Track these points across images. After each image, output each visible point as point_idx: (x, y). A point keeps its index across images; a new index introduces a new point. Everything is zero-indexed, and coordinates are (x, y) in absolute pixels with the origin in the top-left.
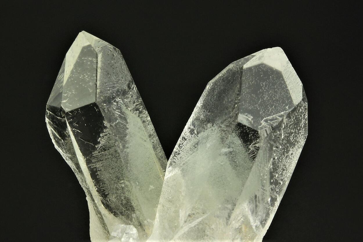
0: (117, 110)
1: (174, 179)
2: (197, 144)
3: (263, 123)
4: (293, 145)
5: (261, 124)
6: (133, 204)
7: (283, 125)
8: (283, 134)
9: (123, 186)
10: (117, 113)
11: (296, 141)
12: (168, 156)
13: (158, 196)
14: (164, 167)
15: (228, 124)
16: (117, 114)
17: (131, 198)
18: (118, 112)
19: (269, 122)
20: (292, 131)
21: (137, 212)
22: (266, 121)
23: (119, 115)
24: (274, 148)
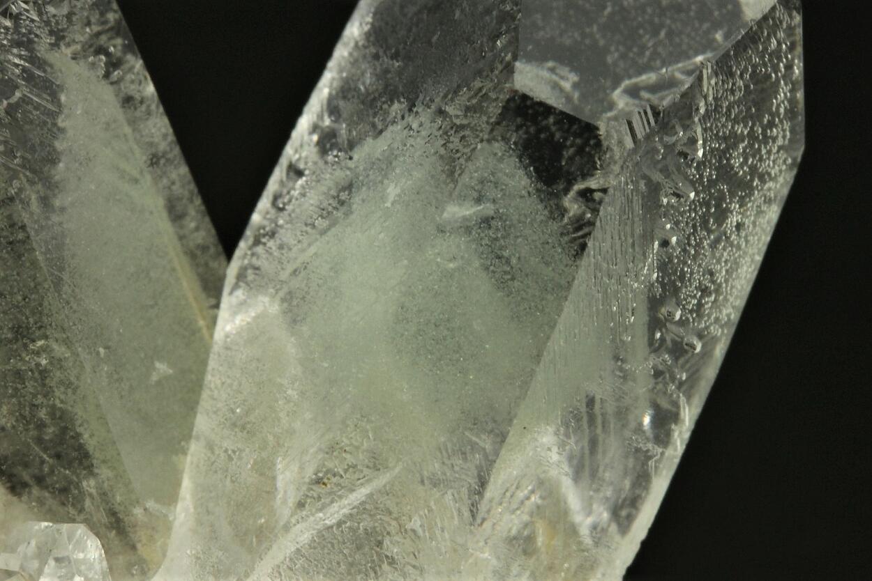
0: (15, 51)
1: (253, 335)
2: (349, 187)
3: (620, 99)
4: (742, 187)
5: (611, 106)
6: (86, 436)
7: (702, 104)
8: (701, 142)
9: (44, 362)
10: (17, 61)
11: (753, 170)
12: (228, 244)
13: (191, 407)
14: (213, 288)
15: (474, 101)
16: (17, 66)
17: (79, 412)
18: (20, 57)
19: (645, 95)
20: (739, 129)
21: (104, 472)
22: (633, 92)
23: (24, 70)
24: (665, 201)
